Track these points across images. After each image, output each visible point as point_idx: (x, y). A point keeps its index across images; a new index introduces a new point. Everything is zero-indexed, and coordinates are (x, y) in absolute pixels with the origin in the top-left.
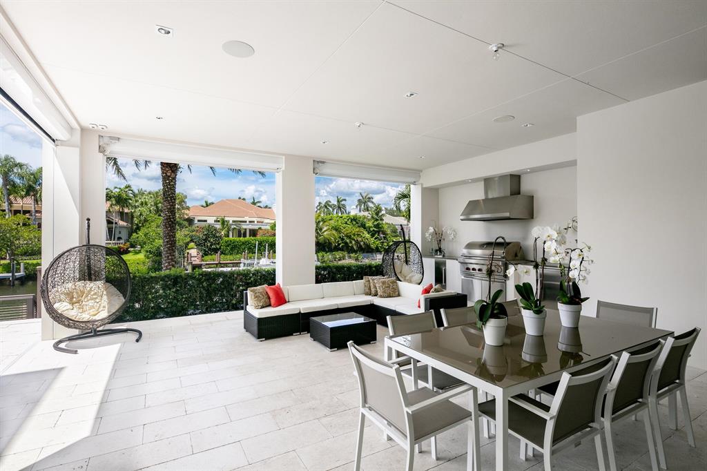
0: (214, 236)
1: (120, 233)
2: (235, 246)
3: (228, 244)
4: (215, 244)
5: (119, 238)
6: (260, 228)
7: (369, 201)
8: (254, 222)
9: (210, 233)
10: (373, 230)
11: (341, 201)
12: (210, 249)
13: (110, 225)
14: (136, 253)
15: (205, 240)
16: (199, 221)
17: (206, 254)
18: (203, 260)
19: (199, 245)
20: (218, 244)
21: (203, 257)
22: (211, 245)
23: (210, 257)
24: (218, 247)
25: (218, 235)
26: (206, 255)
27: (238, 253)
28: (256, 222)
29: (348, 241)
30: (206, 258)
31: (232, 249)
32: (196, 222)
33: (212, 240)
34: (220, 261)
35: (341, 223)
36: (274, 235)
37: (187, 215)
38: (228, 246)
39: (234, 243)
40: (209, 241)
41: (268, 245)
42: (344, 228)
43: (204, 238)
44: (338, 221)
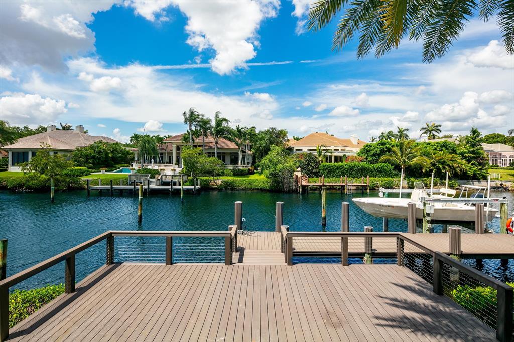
1: (248, 159)
2: (331, 170)
3: (325, 168)
4: (315, 168)
5: (248, 163)
6: (344, 155)
8: (338, 150)
9: (311, 158)
10: (469, 157)
11: (403, 131)
12: (311, 173)
13: (244, 154)
14: (260, 173)
15: (308, 165)
16: (296, 150)
18: (308, 182)
19: (303, 169)
20: (318, 168)
22: (312, 170)
23: (312, 179)
24: (317, 170)
25: (317, 161)
26: (309, 178)
27: (333, 176)
28: (340, 151)
29: (441, 167)
30: (310, 180)
31: (329, 173)
32: (295, 151)
33: (313, 165)
34: (324, 183)
35: (430, 149)
36: (362, 161)
37: (288, 145)
38: (325, 170)
39: (330, 167)
40: (311, 166)
41: (359, 170)
42: (434, 154)
43: (307, 163)
44: (425, 147)
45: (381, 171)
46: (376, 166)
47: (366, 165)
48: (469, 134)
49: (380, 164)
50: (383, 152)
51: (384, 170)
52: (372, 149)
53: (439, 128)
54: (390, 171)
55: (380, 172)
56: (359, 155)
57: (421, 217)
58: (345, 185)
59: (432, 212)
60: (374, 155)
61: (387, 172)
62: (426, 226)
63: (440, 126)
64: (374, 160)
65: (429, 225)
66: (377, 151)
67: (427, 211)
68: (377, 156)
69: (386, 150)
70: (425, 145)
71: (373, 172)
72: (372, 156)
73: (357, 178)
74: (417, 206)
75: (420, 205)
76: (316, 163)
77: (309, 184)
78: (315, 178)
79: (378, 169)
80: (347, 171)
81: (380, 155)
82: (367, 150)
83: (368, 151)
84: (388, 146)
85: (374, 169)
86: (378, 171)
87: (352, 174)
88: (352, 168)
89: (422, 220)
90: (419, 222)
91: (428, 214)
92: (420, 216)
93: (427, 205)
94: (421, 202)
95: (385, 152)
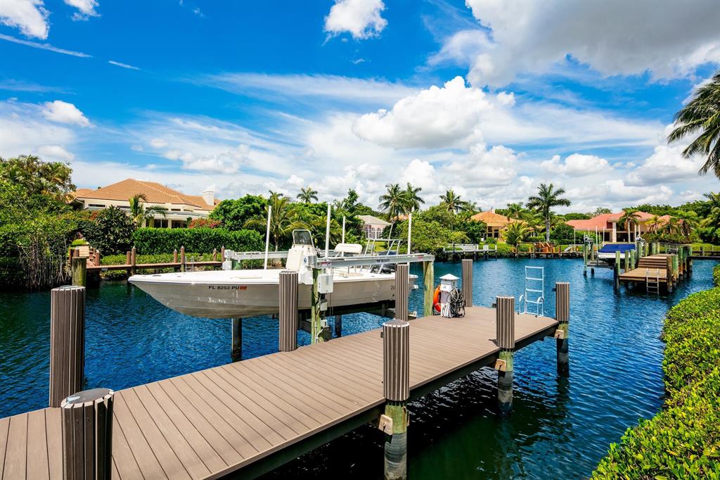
0: (122, 224)
3: (145, 237)
4: (122, 237)
6: (189, 219)
7: (312, 196)
8: (179, 210)
9: (114, 218)
12: (113, 245)
15: (106, 231)
16: (91, 205)
17: (105, 253)
18: (101, 263)
19: (92, 238)
20: (129, 237)
21: (101, 257)
22: (115, 239)
23: (113, 257)
24: (128, 241)
25: (127, 222)
26: (106, 255)
27: (162, 252)
28: (182, 211)
30: (107, 259)
31: (153, 245)
32: (86, 206)
33: (117, 231)
34: (135, 263)
35: (308, 213)
36: (217, 226)
37: (71, 197)
38: (146, 241)
39: (155, 235)
40: (113, 233)
41: (210, 240)
42: (313, 219)
43: (103, 226)
44: (303, 210)
45: (245, 241)
46: (238, 234)
47: (222, 232)
48: (347, 196)
49: (244, 231)
50: (248, 214)
51: (250, 239)
52: (232, 207)
53: (315, 195)
54: (259, 240)
55: (245, 243)
56: (211, 216)
57: (309, 305)
58: (180, 265)
59: (331, 290)
60: (236, 218)
61: (254, 243)
62: (318, 324)
63: (316, 193)
64: (235, 225)
65: (324, 323)
66: (239, 212)
67: (321, 289)
68: (240, 219)
69: (252, 210)
70: (303, 207)
71: (233, 243)
72: (232, 220)
73: (206, 254)
74: (300, 281)
75: (305, 278)
76: (126, 226)
77: (100, 267)
78: (121, 256)
79: (240, 239)
80: (190, 242)
81: (243, 218)
82: (224, 209)
83: (226, 211)
84: (256, 204)
85: (235, 238)
86: (241, 242)
87: (198, 248)
88: (198, 237)
89: (309, 311)
90: (304, 316)
91: (322, 296)
92: (305, 304)
93: (320, 275)
94: (309, 267)
95: (251, 214)
